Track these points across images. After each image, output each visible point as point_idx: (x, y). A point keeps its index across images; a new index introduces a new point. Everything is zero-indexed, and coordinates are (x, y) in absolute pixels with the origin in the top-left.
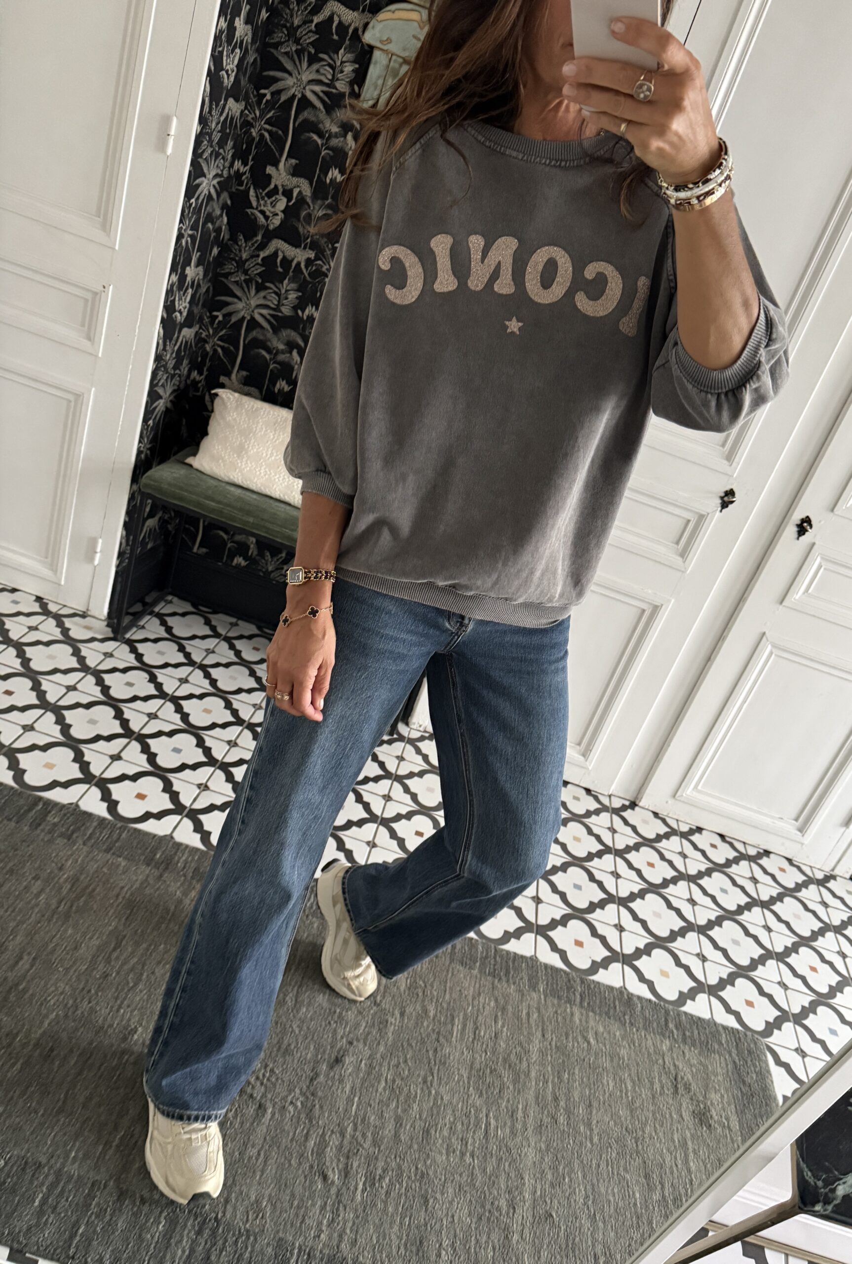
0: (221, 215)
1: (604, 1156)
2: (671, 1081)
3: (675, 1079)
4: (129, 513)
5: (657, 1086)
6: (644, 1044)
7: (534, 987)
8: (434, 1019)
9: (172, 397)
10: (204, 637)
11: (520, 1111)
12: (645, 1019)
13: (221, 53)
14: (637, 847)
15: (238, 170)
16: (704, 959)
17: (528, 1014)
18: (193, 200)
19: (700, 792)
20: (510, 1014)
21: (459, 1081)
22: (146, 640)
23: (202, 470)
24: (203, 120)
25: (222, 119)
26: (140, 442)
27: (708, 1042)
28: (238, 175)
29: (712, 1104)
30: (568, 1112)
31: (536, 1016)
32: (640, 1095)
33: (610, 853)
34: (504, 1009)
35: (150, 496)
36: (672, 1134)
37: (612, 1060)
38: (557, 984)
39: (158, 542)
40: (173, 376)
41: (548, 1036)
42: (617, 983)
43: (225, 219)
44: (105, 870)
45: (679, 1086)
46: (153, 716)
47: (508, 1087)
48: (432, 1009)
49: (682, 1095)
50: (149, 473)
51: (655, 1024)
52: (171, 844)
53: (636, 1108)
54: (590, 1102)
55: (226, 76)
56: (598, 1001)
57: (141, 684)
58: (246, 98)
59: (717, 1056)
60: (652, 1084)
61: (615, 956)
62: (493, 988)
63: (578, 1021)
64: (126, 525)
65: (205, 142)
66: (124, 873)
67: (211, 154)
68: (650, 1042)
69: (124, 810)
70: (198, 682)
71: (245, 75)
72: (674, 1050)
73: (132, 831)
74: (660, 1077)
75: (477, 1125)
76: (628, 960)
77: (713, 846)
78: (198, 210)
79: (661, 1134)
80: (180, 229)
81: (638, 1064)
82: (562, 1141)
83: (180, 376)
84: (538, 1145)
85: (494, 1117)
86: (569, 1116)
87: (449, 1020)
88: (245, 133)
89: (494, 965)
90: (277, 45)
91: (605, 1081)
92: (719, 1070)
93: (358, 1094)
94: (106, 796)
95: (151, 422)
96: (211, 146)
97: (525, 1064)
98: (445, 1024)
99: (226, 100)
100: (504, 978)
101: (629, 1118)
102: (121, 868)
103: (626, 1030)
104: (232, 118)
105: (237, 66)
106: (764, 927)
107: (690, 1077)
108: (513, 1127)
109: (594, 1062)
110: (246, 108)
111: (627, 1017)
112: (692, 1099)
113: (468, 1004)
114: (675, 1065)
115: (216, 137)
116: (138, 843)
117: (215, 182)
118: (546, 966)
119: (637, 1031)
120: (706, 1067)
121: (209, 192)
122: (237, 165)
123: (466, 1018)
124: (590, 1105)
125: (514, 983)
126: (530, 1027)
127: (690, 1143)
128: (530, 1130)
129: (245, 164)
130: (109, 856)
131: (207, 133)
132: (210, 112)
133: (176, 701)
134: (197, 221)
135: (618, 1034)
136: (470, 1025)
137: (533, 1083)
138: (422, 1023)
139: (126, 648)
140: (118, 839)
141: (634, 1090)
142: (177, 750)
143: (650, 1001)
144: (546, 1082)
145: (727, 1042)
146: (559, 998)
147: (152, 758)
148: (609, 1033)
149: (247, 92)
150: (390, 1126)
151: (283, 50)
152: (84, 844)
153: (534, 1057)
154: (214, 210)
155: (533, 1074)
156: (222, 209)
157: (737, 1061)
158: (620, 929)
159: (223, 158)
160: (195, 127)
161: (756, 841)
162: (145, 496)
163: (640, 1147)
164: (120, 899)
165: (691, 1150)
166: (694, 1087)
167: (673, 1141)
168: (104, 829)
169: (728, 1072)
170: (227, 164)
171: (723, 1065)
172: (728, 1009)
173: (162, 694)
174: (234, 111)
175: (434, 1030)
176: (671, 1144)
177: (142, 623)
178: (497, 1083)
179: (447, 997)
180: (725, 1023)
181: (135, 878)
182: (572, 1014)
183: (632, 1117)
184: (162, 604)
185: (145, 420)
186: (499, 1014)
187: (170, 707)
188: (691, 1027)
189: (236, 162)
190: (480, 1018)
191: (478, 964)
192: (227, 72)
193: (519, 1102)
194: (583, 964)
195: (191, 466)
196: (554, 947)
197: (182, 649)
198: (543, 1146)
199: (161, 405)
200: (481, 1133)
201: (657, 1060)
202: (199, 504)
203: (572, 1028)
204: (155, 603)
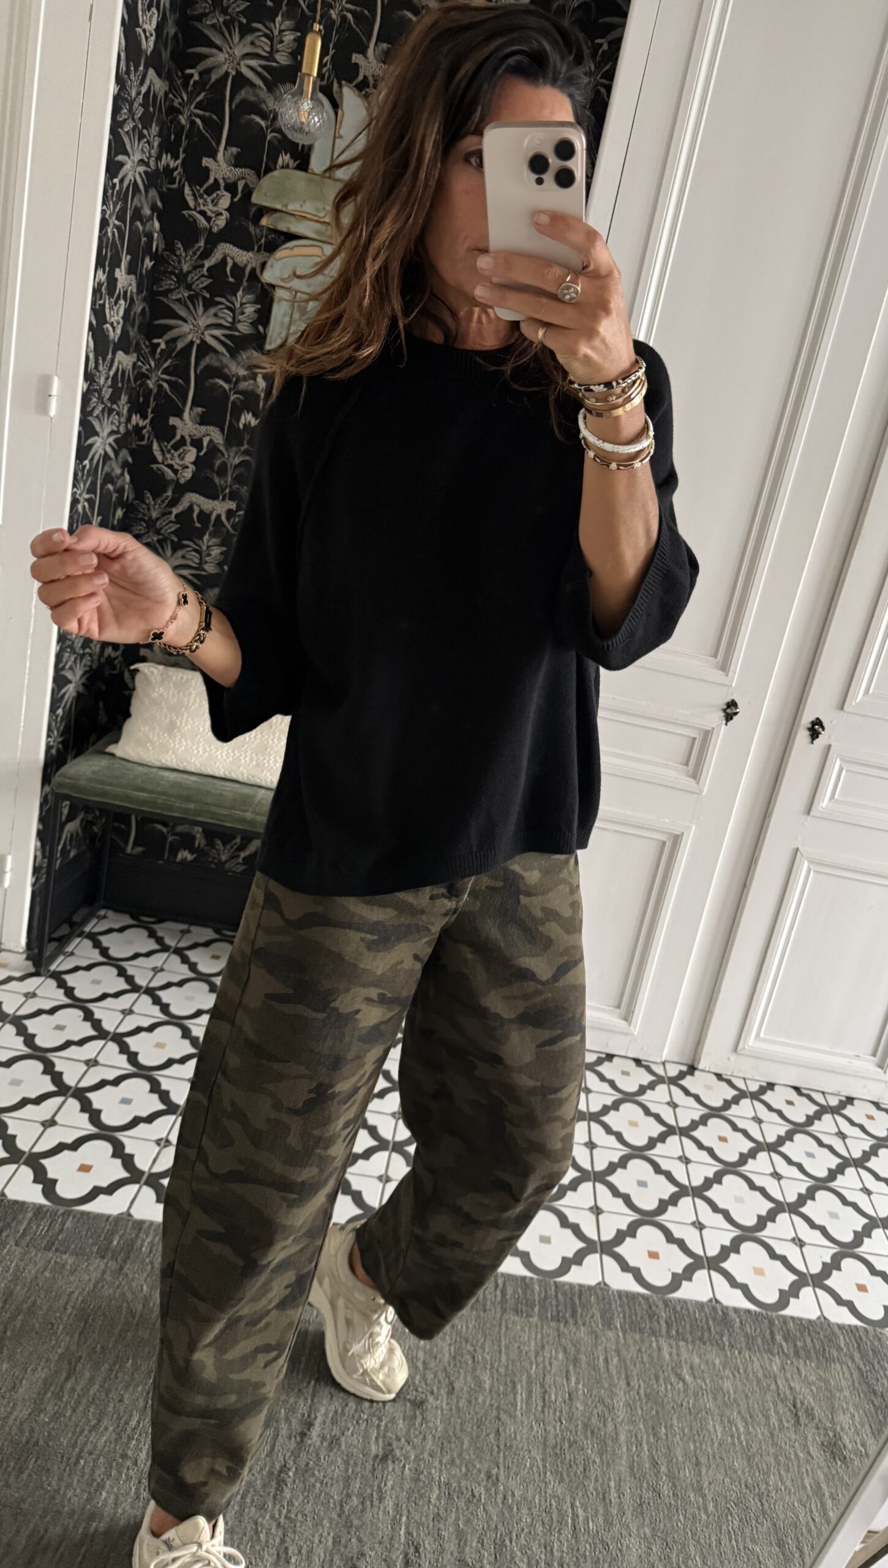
0: (122, 474)
1: (724, 1527)
2: (790, 1410)
3: (794, 1406)
4: (41, 819)
5: (774, 1420)
6: (750, 1368)
7: (608, 1324)
8: (491, 1391)
9: (83, 680)
10: (148, 954)
11: (613, 1491)
12: (747, 1336)
13: (103, 306)
14: (703, 1121)
15: (137, 424)
16: (801, 1244)
17: (606, 1360)
18: (86, 462)
19: (764, 1040)
20: (584, 1365)
21: (531, 1468)
22: (76, 969)
23: (127, 757)
24: (89, 377)
25: (112, 373)
26: (48, 736)
27: (824, 1350)
28: (138, 430)
29: (842, 1429)
30: (672, 1477)
31: (615, 1360)
32: (756, 1436)
33: (674, 1133)
34: (576, 1361)
35: (66, 797)
36: (802, 1480)
37: (715, 1399)
38: (636, 1315)
39: (83, 848)
40: (82, 656)
41: (634, 1383)
42: (704, 1296)
43: (127, 478)
44: (47, 1274)
45: (800, 1414)
46: (92, 1063)
47: (594, 1462)
48: (486, 1379)
49: (806, 1425)
50: (63, 770)
51: (759, 1340)
52: (130, 1224)
53: (754, 1455)
54: (697, 1458)
55: (110, 329)
56: (688, 1326)
57: (75, 1025)
58: (138, 349)
59: (838, 1366)
60: (767, 1418)
61: (698, 1263)
62: (559, 1336)
63: (667, 1356)
64: (40, 834)
65: (95, 400)
66: (72, 1273)
67: (103, 411)
68: (757, 1364)
69: (65, 1191)
70: (146, 1011)
71: (133, 325)
72: (787, 1367)
73: (79, 1216)
74: (776, 1406)
75: (561, 1522)
76: (714, 1264)
77: (790, 1103)
78: (94, 472)
79: (789, 1483)
80: (74, 494)
81: (747, 1397)
82: (670, 1519)
83: (90, 655)
84: (641, 1531)
85: (582, 1505)
86: (674, 1485)
87: (509, 1389)
88: (140, 386)
89: (557, 1306)
90: (166, 293)
91: (710, 1427)
92: (843, 1383)
93: (405, 1512)
94: (40, 1175)
95: (60, 712)
96: (103, 403)
97: (610, 1427)
98: (505, 1394)
99: (114, 354)
100: (571, 1321)
101: (747, 1470)
102: (68, 1267)
103: (726, 1356)
104: (123, 372)
105: (123, 318)
106: (862, 1190)
107: (811, 1400)
108: (607, 1513)
109: (694, 1405)
110: (138, 359)
111: (725, 1339)
112: (817, 1428)
113: (531, 1363)
114: (791, 1388)
115: (107, 393)
116: (88, 1230)
117: (111, 440)
118: (620, 1294)
119: (740, 1353)
120: (826, 1382)
121: (105, 452)
122: (135, 419)
123: (530, 1382)
124: (698, 1464)
125: (584, 1324)
126: (610, 1377)
127: (824, 1486)
128: (629, 1513)
129: (144, 417)
130: (50, 1255)
131: (96, 390)
132: (96, 367)
133: (119, 1039)
134: (94, 483)
135: (717, 1362)
136: (537, 1389)
137: (625, 1449)
138: (476, 1399)
139: (52, 983)
140: (61, 1231)
141: (748, 1433)
142: (126, 1101)
143: (749, 1311)
144: (639, 1444)
145: (847, 1344)
146: (641, 1331)
147: (95, 1116)
148: (707, 1363)
149: (138, 344)
150: (451, 1547)
151: (174, 298)
152: (17, 1245)
153: (621, 1414)
154: (113, 470)
155: (622, 1437)
156: (123, 467)
157: (862, 1367)
158: (699, 1226)
159: (118, 414)
160: (80, 385)
161: (834, 1087)
162: (59, 798)
163: (766, 1505)
164: (69, 1310)
165: (827, 1495)
166: (817, 1412)
167: (804, 1488)
168: (42, 1219)
169: (853, 1382)
170: (123, 420)
171: (847, 1375)
172: (839, 1301)
173: (101, 1034)
174: (125, 364)
175: (491, 1405)
176: (802, 1492)
177: (69, 949)
178: (580, 1459)
179: (504, 1359)
180: (840, 1321)
181: (87, 1277)
182: (659, 1349)
183: (751, 1467)
184: (94, 921)
185: (53, 709)
186: (571, 1368)
187: (113, 1047)
188: (802, 1334)
189: (134, 417)
190: (548, 1378)
191: (536, 1309)
192: (112, 324)
193: (609, 1479)
194: (660, 1279)
195: (112, 755)
196: (625, 1266)
197: (122, 972)
198: (647, 1531)
199: (70, 691)
200: (567, 1532)
201: (769, 1385)
202: (127, 798)
203: (661, 1367)
204: (85, 921)
